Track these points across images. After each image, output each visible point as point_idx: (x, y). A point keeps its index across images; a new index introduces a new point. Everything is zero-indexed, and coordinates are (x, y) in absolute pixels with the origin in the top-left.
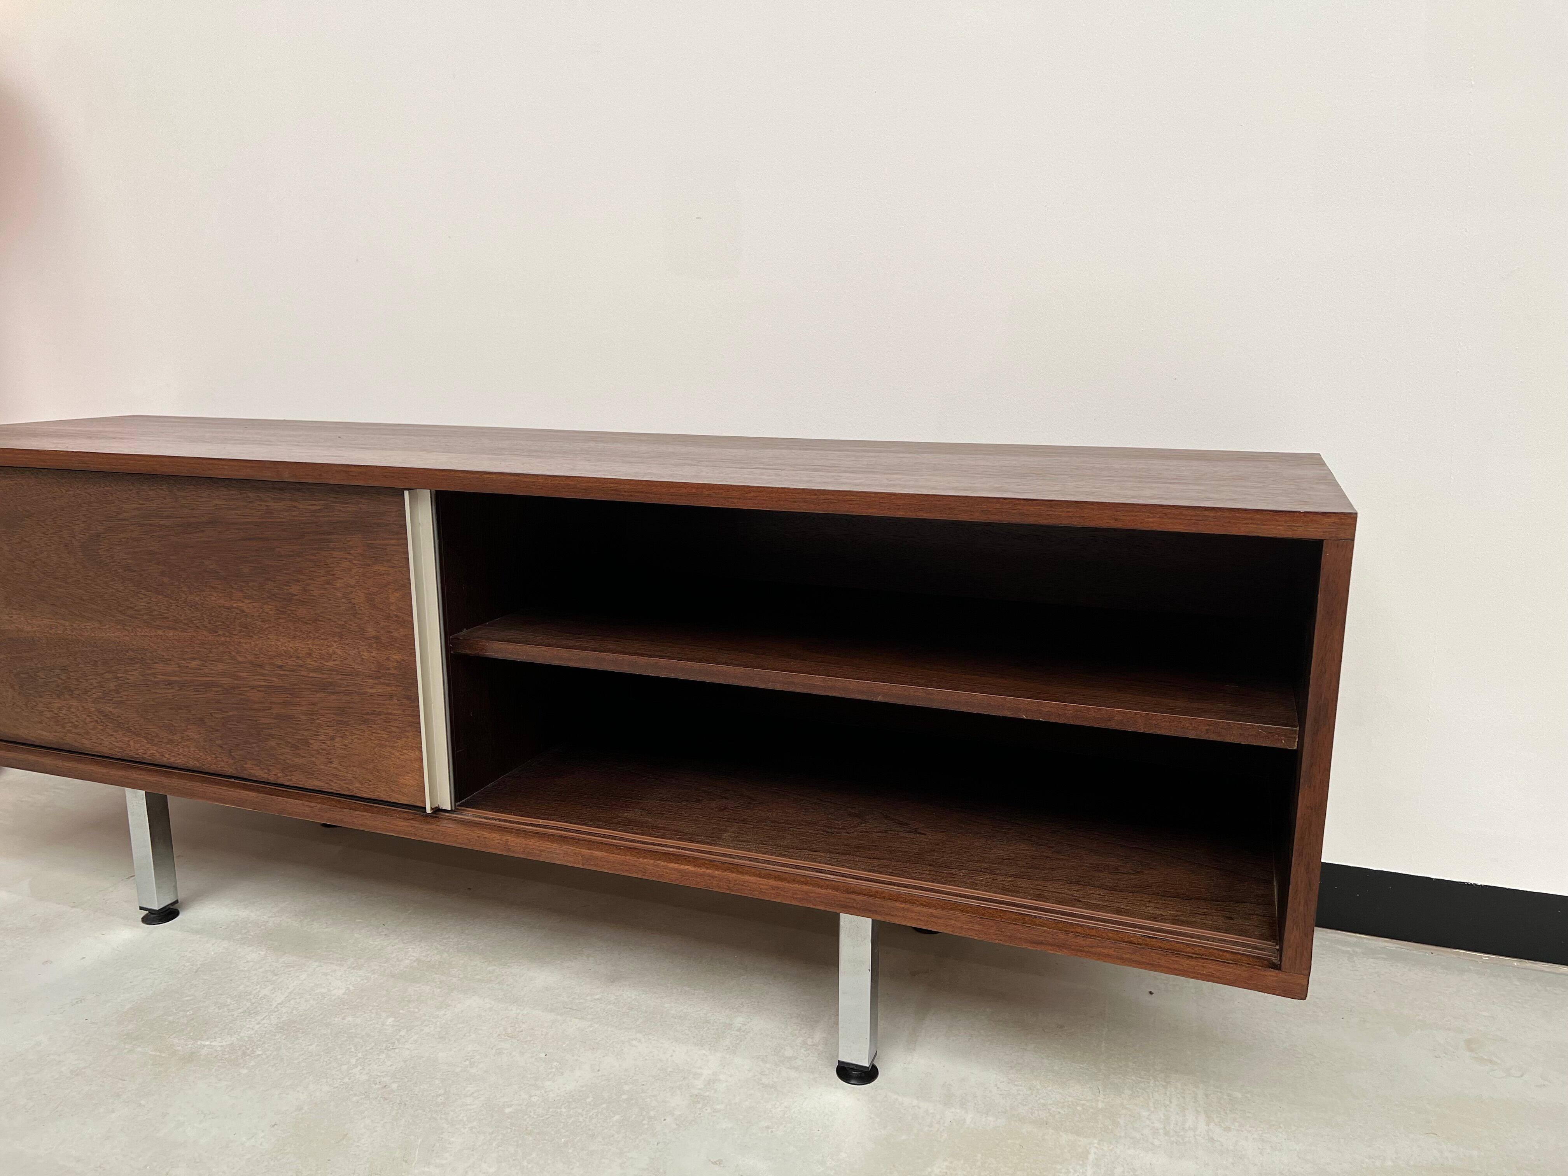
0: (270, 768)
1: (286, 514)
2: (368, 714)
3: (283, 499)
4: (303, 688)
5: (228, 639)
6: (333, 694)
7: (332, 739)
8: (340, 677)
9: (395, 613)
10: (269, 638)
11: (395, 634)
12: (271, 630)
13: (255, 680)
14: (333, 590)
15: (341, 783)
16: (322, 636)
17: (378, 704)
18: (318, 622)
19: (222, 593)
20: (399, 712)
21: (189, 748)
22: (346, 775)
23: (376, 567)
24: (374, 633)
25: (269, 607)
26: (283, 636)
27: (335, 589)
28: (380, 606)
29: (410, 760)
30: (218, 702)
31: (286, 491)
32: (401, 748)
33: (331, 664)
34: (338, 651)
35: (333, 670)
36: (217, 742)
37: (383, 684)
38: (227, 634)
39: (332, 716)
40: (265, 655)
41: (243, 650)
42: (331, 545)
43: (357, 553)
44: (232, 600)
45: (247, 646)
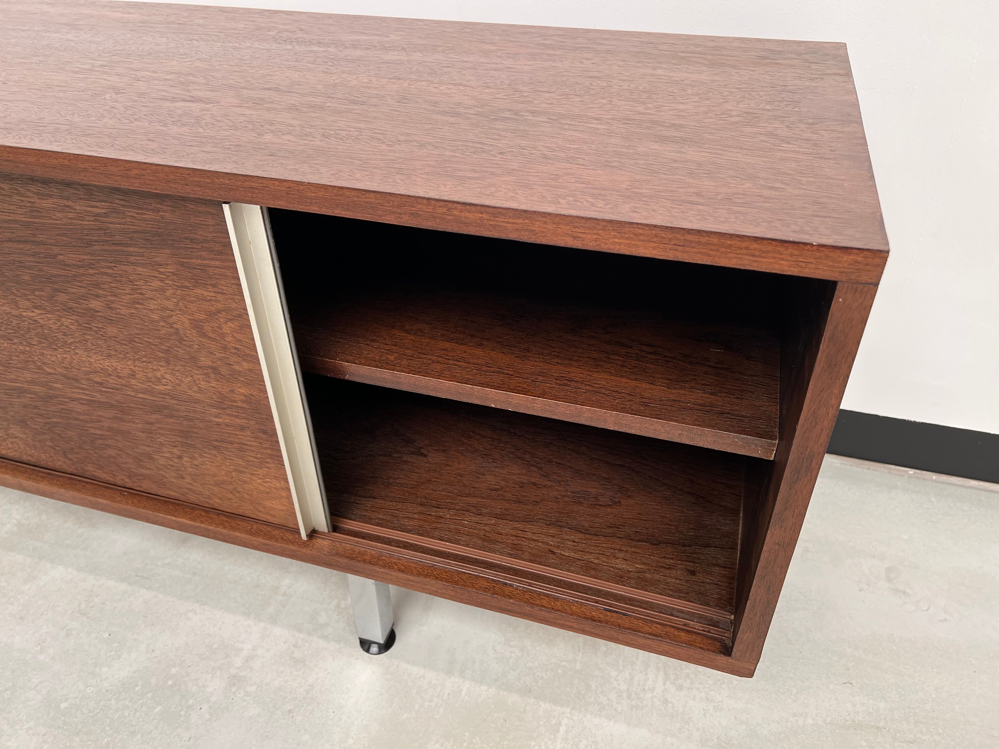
0: (114, 473)
1: (59, 215)
2: (216, 441)
3: (50, 196)
4: (132, 407)
5: (27, 349)
6: (171, 417)
7: (180, 457)
8: (176, 402)
9: (234, 345)
10: (77, 353)
11: (237, 368)
12: (78, 345)
13: (73, 392)
14: (146, 311)
15: (199, 496)
16: (144, 359)
17: (228, 433)
18: (135, 344)
19: (4, 299)
20: (255, 444)
21: (18, 444)
22: (202, 490)
23: (198, 291)
24: (210, 363)
25: (69, 320)
26: (94, 353)
27: (150, 310)
28: (212, 336)
29: (276, 488)
30: (36, 407)
31: (51, 185)
32: (264, 476)
33: (161, 388)
34: (167, 376)
35: (166, 394)
36: (47, 443)
37: (230, 415)
38: (25, 343)
39: (175, 437)
40: (78, 369)
41: (50, 362)
42: (132, 259)
43: (168, 272)
44: (20, 308)
45: (54, 359)
